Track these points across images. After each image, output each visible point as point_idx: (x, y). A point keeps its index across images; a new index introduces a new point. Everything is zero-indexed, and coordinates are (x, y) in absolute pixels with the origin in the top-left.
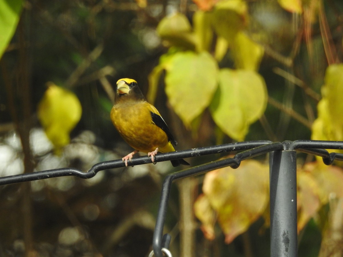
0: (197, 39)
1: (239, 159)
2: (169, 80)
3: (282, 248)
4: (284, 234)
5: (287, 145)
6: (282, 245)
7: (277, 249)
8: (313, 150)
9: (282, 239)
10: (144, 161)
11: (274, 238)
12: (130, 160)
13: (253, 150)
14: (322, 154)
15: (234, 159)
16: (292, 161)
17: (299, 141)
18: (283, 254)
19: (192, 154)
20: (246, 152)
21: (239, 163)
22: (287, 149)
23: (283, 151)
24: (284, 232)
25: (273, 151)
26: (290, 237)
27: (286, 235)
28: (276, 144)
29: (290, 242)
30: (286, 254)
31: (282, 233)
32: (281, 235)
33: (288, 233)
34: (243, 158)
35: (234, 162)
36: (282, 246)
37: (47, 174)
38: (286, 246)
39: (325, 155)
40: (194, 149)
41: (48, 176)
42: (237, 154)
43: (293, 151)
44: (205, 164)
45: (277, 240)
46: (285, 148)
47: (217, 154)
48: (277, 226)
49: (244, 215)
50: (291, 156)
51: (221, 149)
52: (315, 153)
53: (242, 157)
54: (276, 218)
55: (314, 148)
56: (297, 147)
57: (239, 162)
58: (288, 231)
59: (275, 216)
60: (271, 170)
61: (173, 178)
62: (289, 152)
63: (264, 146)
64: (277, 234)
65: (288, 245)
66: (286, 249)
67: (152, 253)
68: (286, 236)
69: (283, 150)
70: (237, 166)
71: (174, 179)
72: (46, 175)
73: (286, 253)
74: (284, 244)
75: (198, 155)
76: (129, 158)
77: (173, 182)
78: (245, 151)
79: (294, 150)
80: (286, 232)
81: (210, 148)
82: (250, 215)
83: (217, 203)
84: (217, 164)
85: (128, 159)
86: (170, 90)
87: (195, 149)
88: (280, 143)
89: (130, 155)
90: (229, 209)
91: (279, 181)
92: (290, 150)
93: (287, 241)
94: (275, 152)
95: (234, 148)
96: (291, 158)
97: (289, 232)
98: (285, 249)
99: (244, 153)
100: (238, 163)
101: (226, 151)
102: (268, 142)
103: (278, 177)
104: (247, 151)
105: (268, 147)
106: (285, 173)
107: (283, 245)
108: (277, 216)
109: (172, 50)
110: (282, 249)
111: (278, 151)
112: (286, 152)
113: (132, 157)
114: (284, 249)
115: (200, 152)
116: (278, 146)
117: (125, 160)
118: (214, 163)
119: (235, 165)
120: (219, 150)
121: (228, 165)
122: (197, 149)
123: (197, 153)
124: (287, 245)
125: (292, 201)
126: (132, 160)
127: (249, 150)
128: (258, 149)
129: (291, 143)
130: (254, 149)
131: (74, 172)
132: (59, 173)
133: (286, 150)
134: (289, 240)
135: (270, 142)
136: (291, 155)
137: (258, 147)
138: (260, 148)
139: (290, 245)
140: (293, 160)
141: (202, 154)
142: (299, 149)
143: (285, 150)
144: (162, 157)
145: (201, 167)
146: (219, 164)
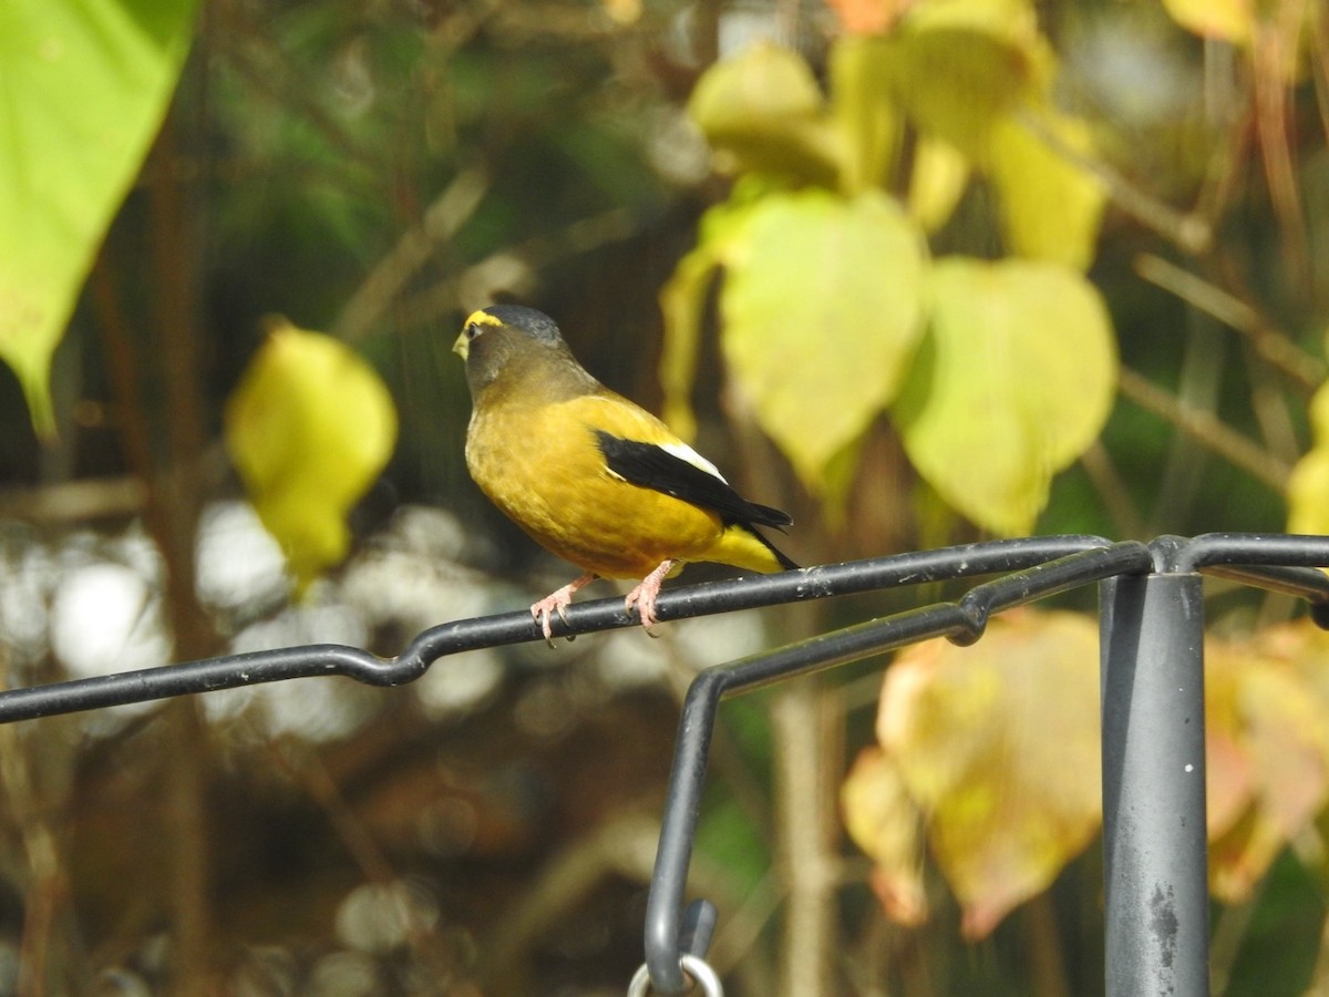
0: (840, 142)
1: (979, 606)
2: (737, 304)
3: (1150, 951)
4: (1159, 897)
5: (1167, 553)
6: (1150, 939)
7: (1131, 954)
8: (1268, 573)
9: (1148, 915)
10: (615, 619)
11: (1121, 913)
12: (561, 612)
13: (1037, 572)
14: (1307, 589)
15: (962, 610)
16: (1188, 613)
17: (1215, 537)
18: (1155, 975)
19: (800, 589)
20: (1007, 582)
21: (982, 623)
22: (1168, 570)
23: (1151, 577)
24: (1158, 890)
25: (1114, 578)
26: (1179, 911)
27: (1163, 904)
28: (1123, 547)
29: (1181, 929)
30: (1165, 975)
31: (1147, 895)
32: (1144, 904)
33: (1170, 894)
34: (995, 604)
35: (961, 620)
36: (1151, 945)
37: (240, 671)
38: (1164, 945)
39: (1317, 591)
40: (810, 569)
41: (245, 677)
42: (974, 589)
43: (1190, 577)
44: (847, 630)
45: (1130, 922)
46: (1158, 566)
47: (896, 589)
48: (1130, 867)
49: (1037, 829)
50: (1183, 595)
51: (912, 571)
52: (1280, 582)
53: (992, 600)
54: (1126, 836)
55: (1275, 564)
56: (1206, 562)
57: (980, 620)
58: (1171, 887)
59: (1122, 828)
60: (1107, 652)
61: (724, 682)
62: (1173, 578)
63: (1081, 558)
64: (1132, 902)
65: (1173, 939)
66: (1164, 954)
67: (643, 975)
68: (1167, 906)
69: (1153, 571)
70: (973, 634)
71: (724, 688)
72: (238, 674)
73: (1166, 971)
74: (1156, 937)
75: (824, 595)
76: (555, 605)
77: (722, 698)
78: (1004, 578)
79: (1193, 574)
80: (1164, 891)
81: (871, 564)
82: (1062, 827)
83: (931, 780)
84: (894, 630)
85: (555, 611)
86: (740, 344)
87: (811, 571)
88: (1142, 546)
89: (563, 595)
90: (977, 805)
91: (1135, 692)
92: (1179, 571)
93: (1168, 925)
94: (1119, 582)
95: (964, 566)
96: (1181, 604)
97: (1175, 891)
98: (1161, 956)
99: (1000, 585)
100: (977, 624)
101: (931, 578)
102: (1094, 543)
103: (1133, 678)
104: (1013, 575)
105: (1093, 563)
106: (1161, 660)
107: (1154, 941)
108: (1130, 829)
109: (747, 187)
110: (1150, 957)
111: (1134, 577)
112: (1165, 579)
113: (569, 602)
114: (1159, 957)
115: (832, 580)
116: (1132, 557)
117: (540, 611)
118: (885, 625)
119: (965, 634)
120: (904, 573)
121: (938, 632)
122: (819, 571)
123: (822, 584)
124: (1168, 941)
125: (1189, 768)
126: (570, 614)
127: (1020, 572)
128: (1053, 567)
129: (1181, 547)
130: (1039, 568)
131: (342, 659)
132: (288, 664)
133: (1165, 574)
134: (1176, 921)
135: (1103, 540)
136: (1182, 590)
137: (1056, 562)
138: (1063, 564)
139: (1179, 939)
140: (1191, 612)
141: (838, 588)
142: (1216, 567)
143: (1158, 570)
144: (685, 602)
145: (830, 639)
146: (901, 627)
